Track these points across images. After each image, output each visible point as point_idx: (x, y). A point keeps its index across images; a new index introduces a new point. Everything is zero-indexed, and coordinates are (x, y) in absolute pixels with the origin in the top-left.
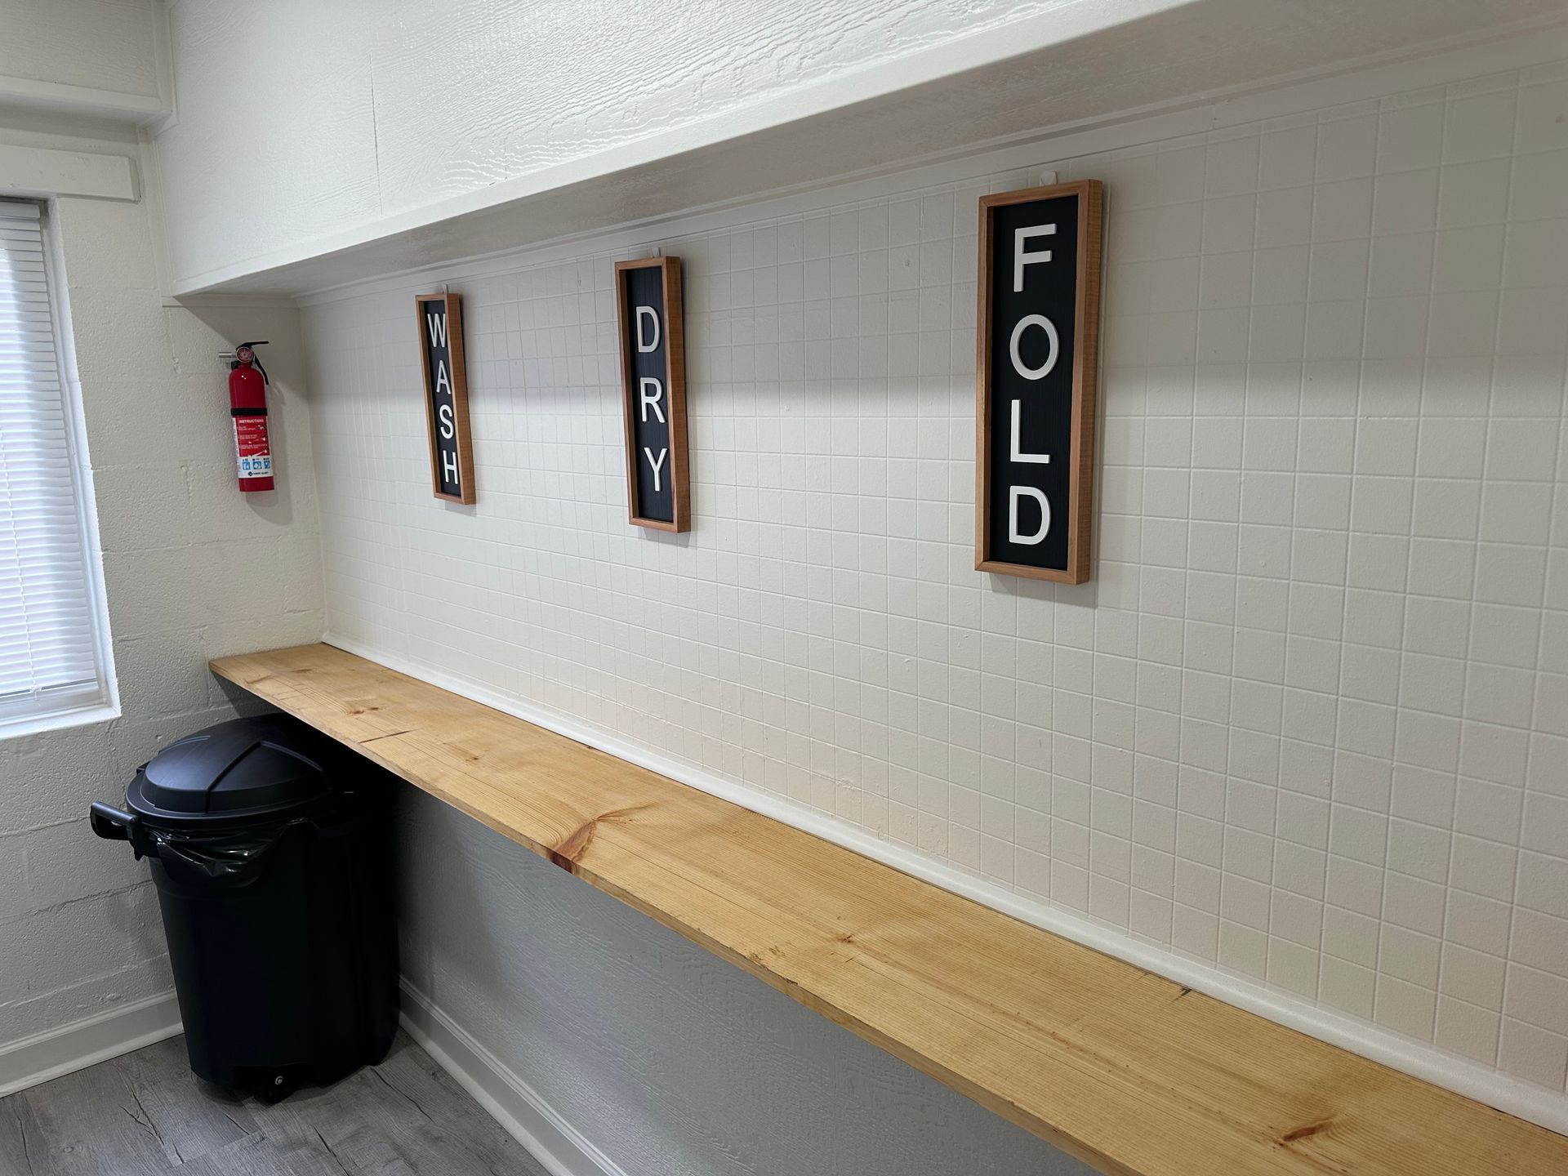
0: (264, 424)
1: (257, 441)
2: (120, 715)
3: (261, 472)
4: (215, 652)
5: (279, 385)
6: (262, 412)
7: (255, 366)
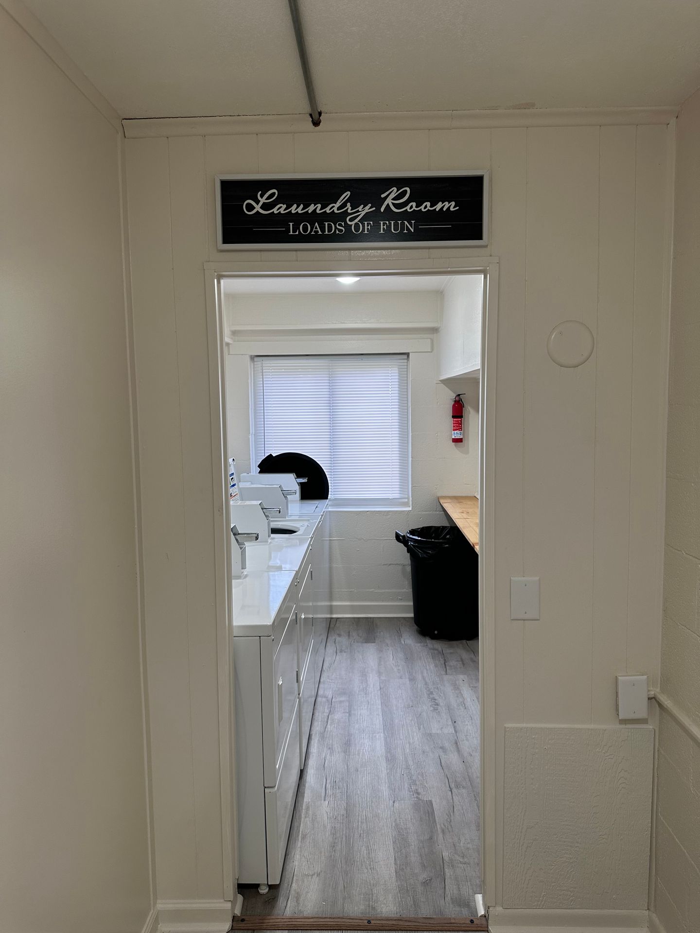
0: (461, 421)
1: (458, 426)
2: (411, 509)
3: (458, 437)
4: (439, 494)
5: (469, 408)
6: (461, 417)
7: (461, 402)
